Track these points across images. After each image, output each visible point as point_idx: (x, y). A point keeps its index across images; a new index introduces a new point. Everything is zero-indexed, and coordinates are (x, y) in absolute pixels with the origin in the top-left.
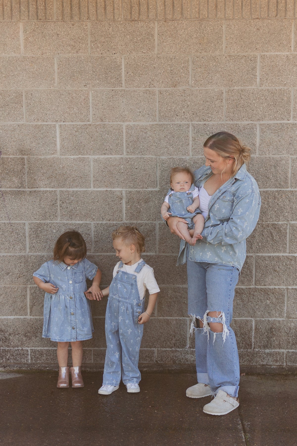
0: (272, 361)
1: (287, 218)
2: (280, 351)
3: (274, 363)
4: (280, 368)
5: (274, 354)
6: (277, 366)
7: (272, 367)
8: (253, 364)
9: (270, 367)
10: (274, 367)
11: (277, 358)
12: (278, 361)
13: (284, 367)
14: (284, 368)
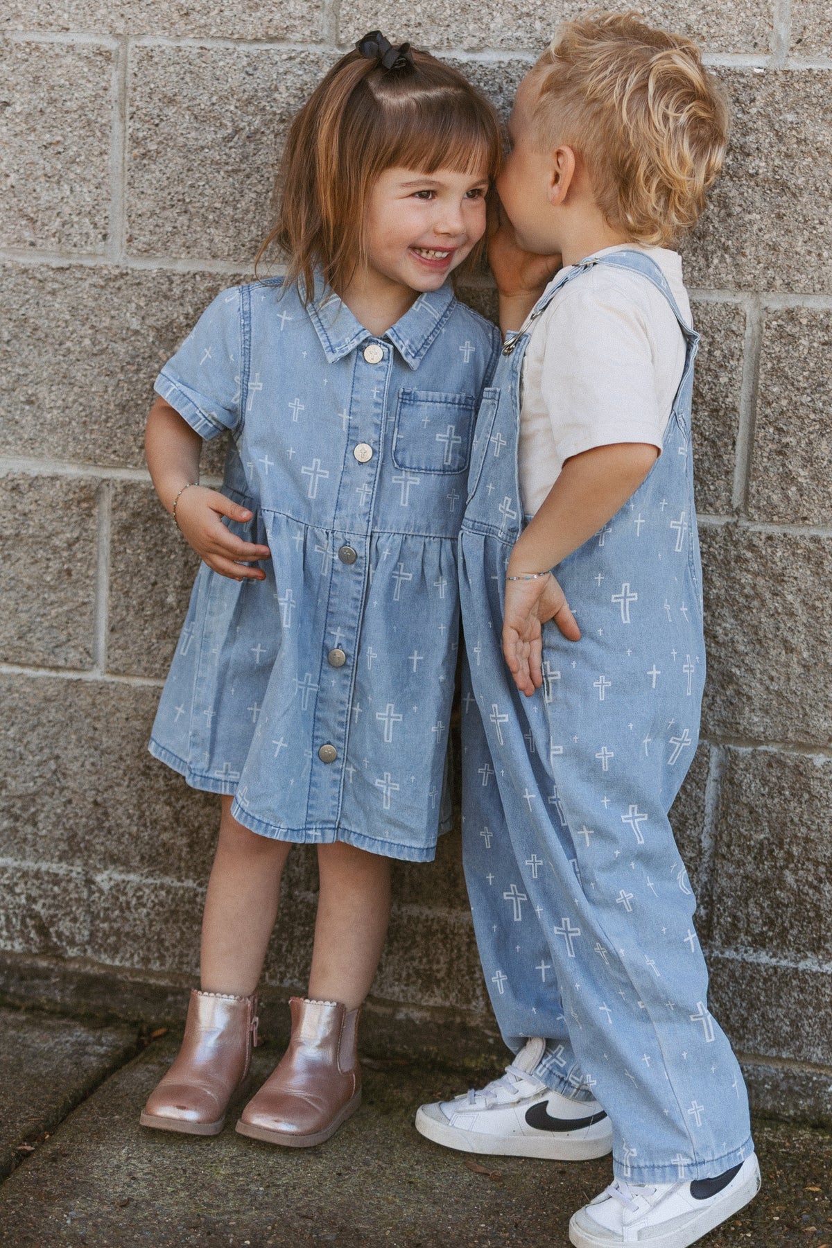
0: (398, 980)
1: (538, 25)
2: (452, 921)
3: (412, 990)
4: (448, 1026)
5: (415, 933)
6: (434, 1009)
7: (400, 1016)
8: (287, 983)
9: (389, 1011)
10: (416, 1015)
11: (429, 962)
12: (438, 982)
13: (473, 1024)
14: (475, 1030)
